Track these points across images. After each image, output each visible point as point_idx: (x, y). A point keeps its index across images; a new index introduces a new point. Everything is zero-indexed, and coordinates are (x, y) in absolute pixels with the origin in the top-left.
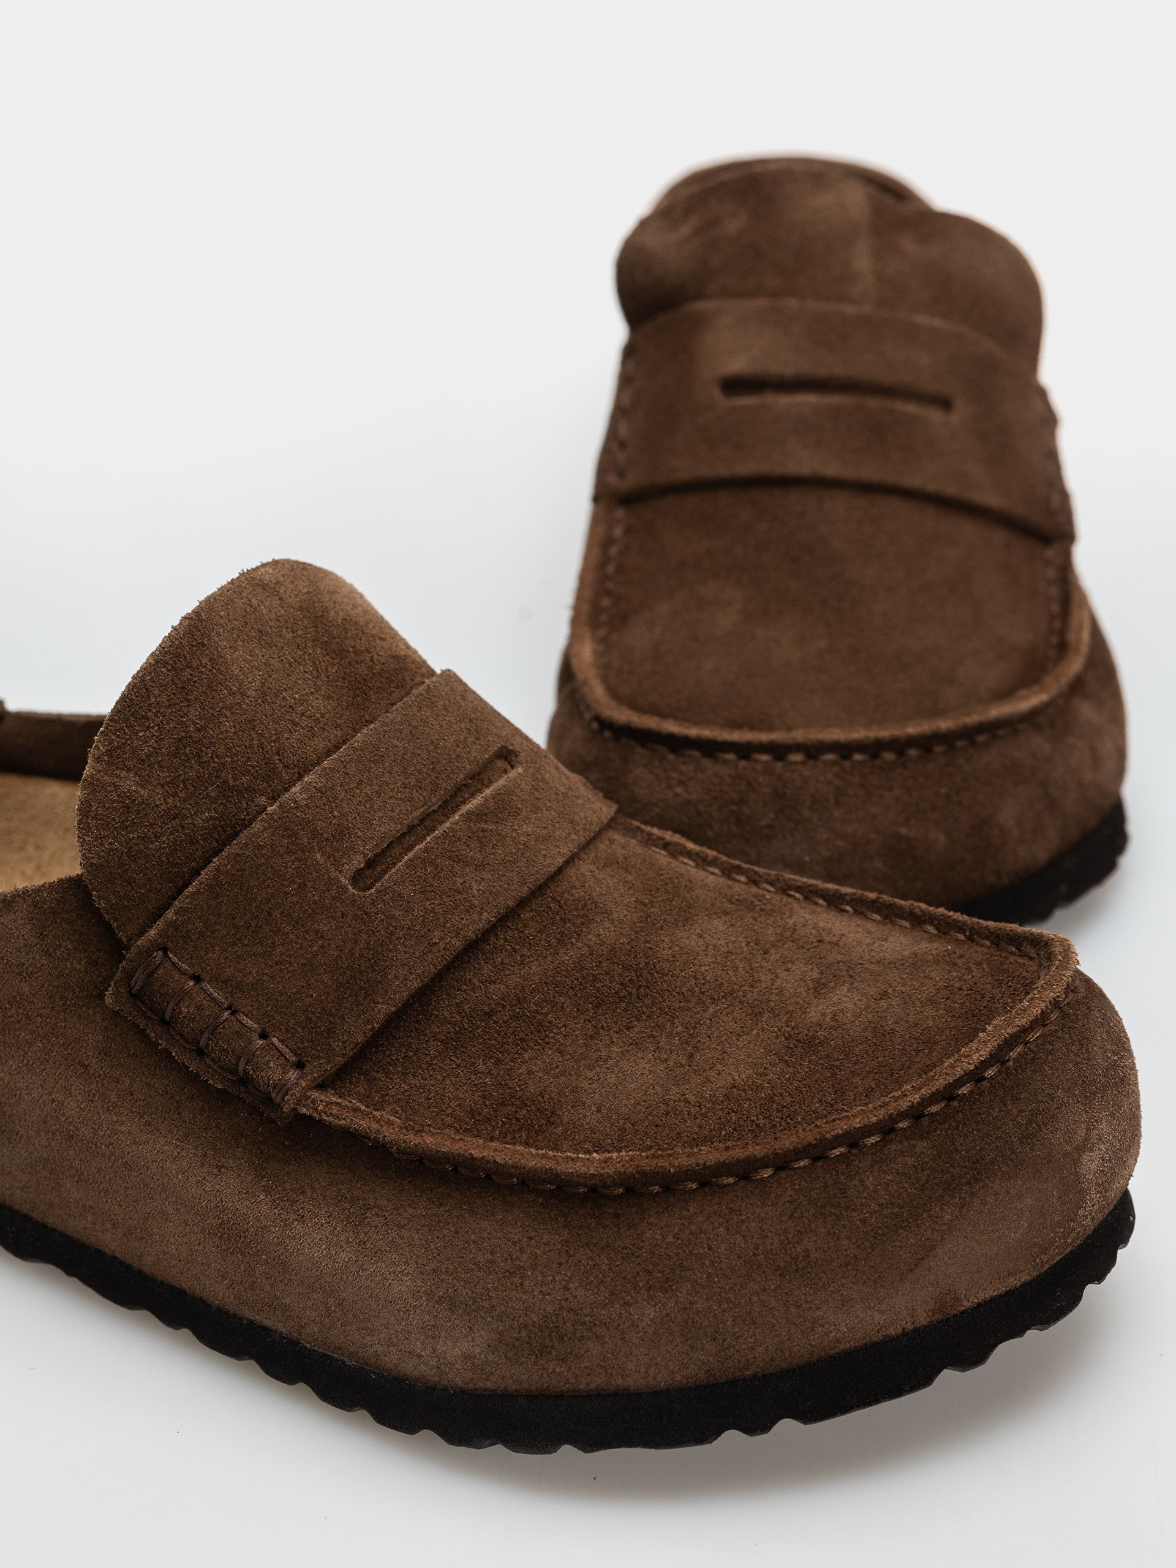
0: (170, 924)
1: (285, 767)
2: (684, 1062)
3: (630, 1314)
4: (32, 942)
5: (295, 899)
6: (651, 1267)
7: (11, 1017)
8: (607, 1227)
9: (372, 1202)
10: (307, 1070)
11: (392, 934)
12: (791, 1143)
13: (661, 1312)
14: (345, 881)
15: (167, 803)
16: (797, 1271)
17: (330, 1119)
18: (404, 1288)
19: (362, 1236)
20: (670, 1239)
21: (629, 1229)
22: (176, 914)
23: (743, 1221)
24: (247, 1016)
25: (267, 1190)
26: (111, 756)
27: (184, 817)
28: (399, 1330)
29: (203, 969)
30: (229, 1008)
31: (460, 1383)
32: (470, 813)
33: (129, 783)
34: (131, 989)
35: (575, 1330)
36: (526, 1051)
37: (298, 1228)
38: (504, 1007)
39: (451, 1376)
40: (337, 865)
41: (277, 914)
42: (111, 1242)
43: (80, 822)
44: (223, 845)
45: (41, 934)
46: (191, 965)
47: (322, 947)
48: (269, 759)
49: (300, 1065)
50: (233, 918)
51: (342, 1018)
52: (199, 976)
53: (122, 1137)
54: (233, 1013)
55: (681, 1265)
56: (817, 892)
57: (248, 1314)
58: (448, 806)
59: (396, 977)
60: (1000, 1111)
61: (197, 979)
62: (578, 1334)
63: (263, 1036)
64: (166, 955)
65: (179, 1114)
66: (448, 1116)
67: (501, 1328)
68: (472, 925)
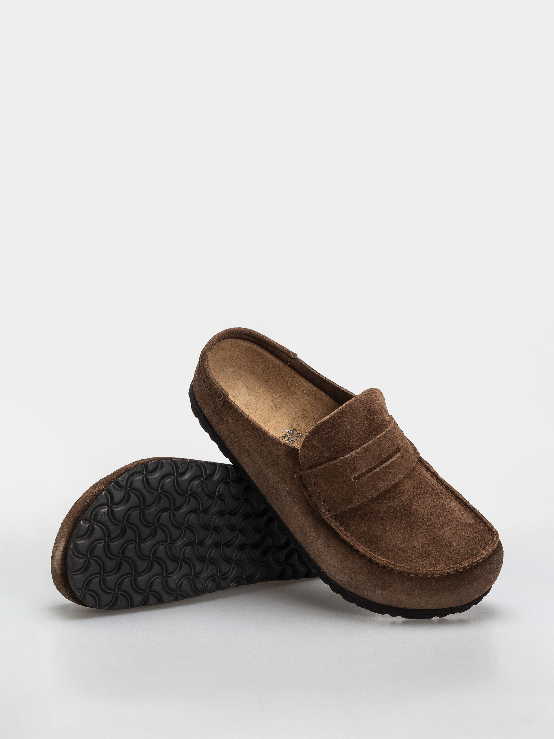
0: (313, 472)
1: (349, 448)
2: (408, 537)
3: (375, 590)
5: (340, 478)
6: (383, 584)
8: (378, 572)
9: (333, 544)
10: (330, 512)
11: (358, 492)
12: (420, 572)
13: (382, 592)
14: (352, 478)
15: (321, 449)
16: (411, 596)
17: (331, 525)
18: (333, 563)
19: (329, 549)
20: (389, 581)
22: (315, 470)
23: (404, 583)
24: (322, 496)
25: (314, 528)
26: (313, 434)
27: (324, 453)
29: (316, 482)
32: (384, 467)
34: (300, 477)
36: (376, 524)
37: (317, 540)
38: (375, 512)
40: (352, 475)
41: (336, 479)
43: (302, 446)
44: (329, 461)
46: (314, 481)
47: (342, 489)
48: (346, 445)
49: (329, 511)
50: (326, 476)
51: (341, 505)
53: (288, 499)
54: (319, 494)
55: (389, 587)
56: (454, 493)
58: (381, 463)
59: (355, 501)
60: (466, 577)
61: (314, 484)
63: (324, 502)
64: (310, 476)
66: (355, 533)
67: (350, 580)
68: (376, 493)
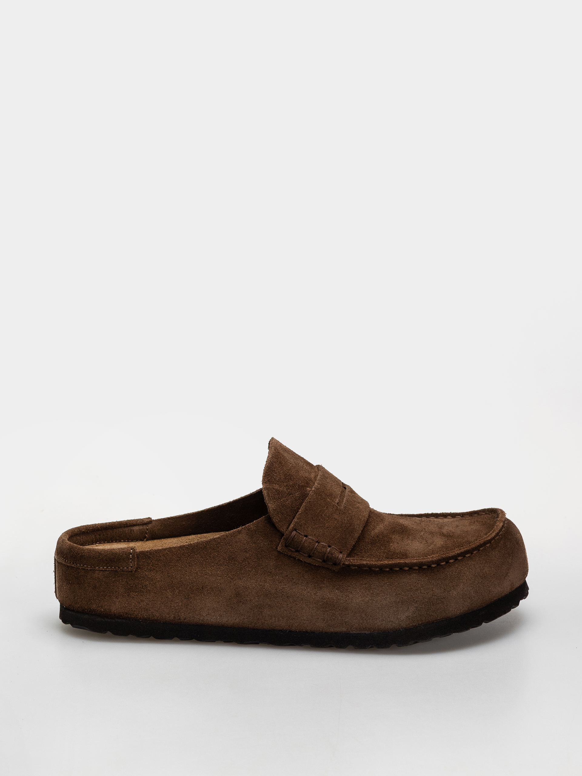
0: (296, 523)
1: (309, 481)
3: (450, 594)
4: (249, 541)
5: (327, 511)
6: (452, 581)
7: (243, 565)
10: (344, 553)
11: (351, 517)
13: (457, 592)
14: (337, 505)
15: (287, 491)
18: (387, 602)
19: (371, 591)
21: (442, 573)
22: (297, 519)
24: (323, 542)
26: (269, 481)
27: (293, 494)
28: (386, 615)
29: (307, 533)
30: (317, 542)
31: (404, 626)
33: (277, 487)
34: (286, 544)
35: (437, 601)
39: (402, 625)
40: (334, 501)
41: (323, 515)
42: (282, 624)
44: (303, 500)
45: (252, 537)
46: (304, 532)
47: (337, 522)
49: (342, 552)
50: (312, 518)
51: (348, 539)
52: (307, 535)
53: (286, 589)
54: (319, 543)
57: (332, 630)
59: (357, 527)
61: (306, 536)
62: (438, 602)
63: (330, 546)
64: (296, 531)
65: (304, 577)
67: (417, 605)
